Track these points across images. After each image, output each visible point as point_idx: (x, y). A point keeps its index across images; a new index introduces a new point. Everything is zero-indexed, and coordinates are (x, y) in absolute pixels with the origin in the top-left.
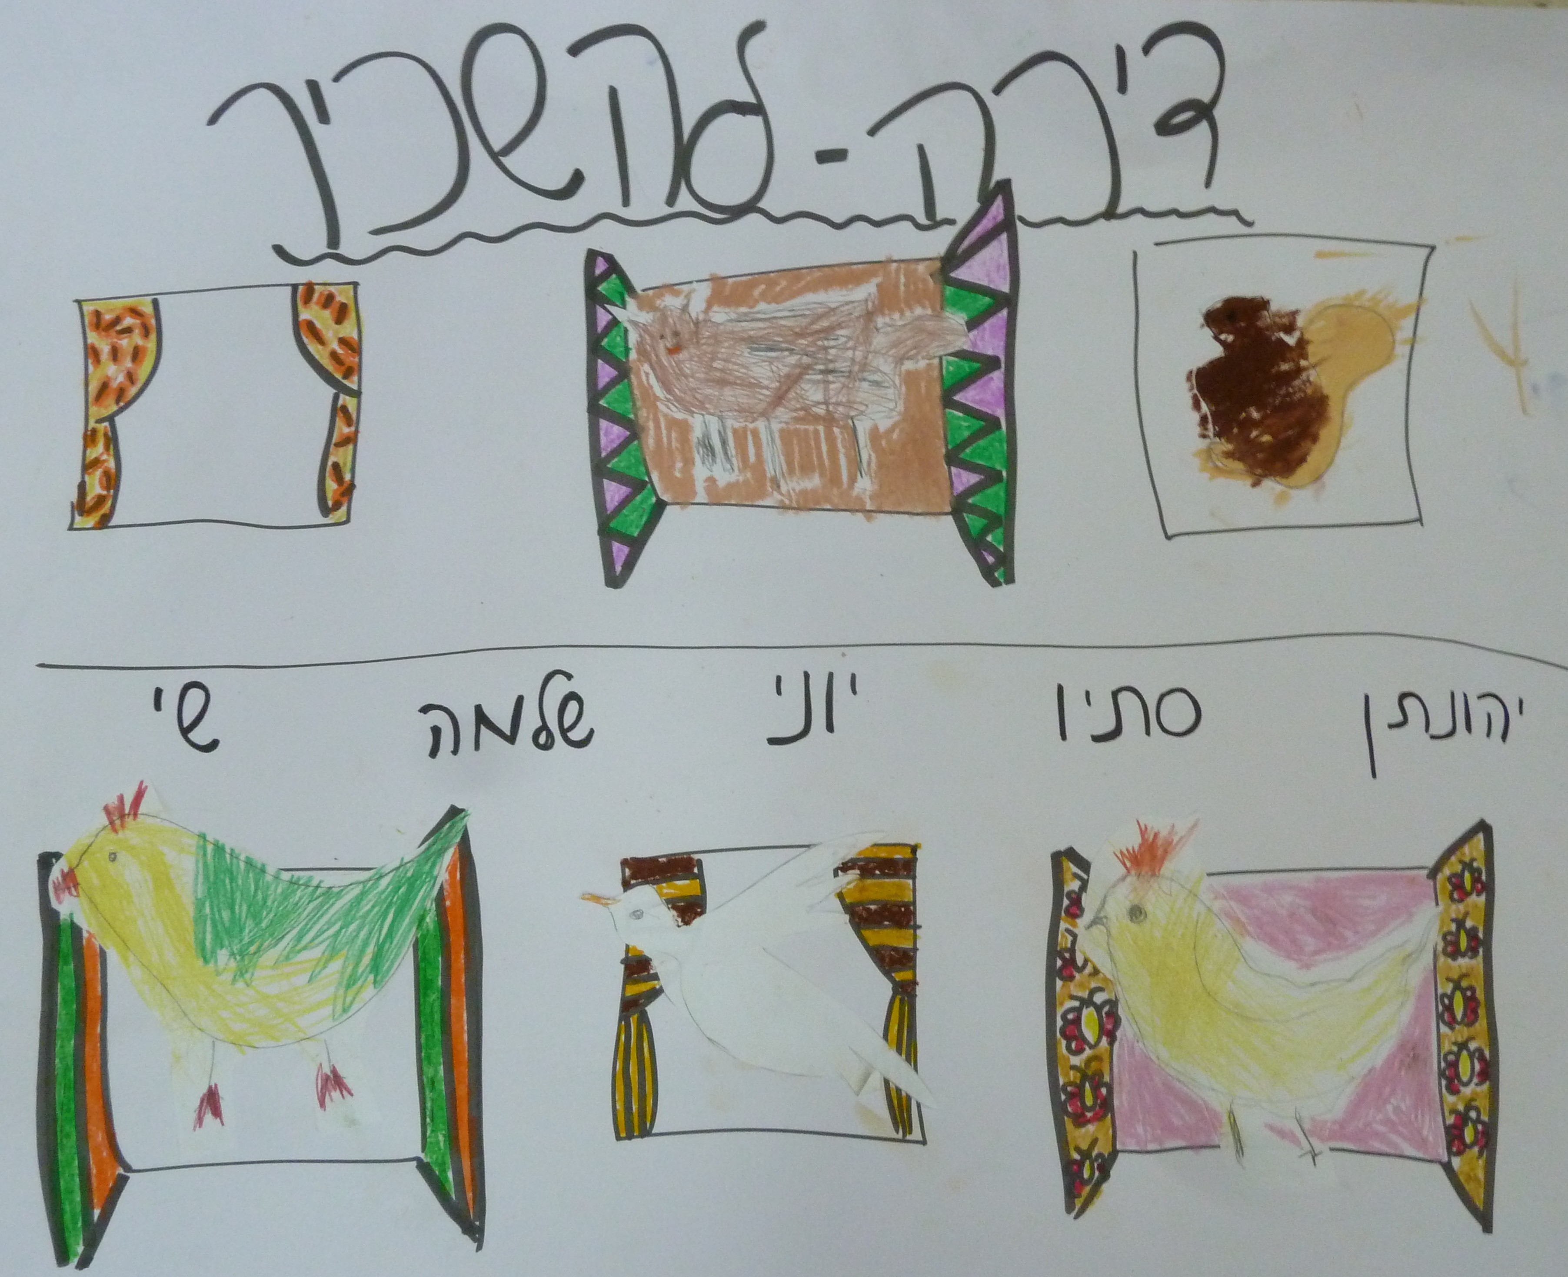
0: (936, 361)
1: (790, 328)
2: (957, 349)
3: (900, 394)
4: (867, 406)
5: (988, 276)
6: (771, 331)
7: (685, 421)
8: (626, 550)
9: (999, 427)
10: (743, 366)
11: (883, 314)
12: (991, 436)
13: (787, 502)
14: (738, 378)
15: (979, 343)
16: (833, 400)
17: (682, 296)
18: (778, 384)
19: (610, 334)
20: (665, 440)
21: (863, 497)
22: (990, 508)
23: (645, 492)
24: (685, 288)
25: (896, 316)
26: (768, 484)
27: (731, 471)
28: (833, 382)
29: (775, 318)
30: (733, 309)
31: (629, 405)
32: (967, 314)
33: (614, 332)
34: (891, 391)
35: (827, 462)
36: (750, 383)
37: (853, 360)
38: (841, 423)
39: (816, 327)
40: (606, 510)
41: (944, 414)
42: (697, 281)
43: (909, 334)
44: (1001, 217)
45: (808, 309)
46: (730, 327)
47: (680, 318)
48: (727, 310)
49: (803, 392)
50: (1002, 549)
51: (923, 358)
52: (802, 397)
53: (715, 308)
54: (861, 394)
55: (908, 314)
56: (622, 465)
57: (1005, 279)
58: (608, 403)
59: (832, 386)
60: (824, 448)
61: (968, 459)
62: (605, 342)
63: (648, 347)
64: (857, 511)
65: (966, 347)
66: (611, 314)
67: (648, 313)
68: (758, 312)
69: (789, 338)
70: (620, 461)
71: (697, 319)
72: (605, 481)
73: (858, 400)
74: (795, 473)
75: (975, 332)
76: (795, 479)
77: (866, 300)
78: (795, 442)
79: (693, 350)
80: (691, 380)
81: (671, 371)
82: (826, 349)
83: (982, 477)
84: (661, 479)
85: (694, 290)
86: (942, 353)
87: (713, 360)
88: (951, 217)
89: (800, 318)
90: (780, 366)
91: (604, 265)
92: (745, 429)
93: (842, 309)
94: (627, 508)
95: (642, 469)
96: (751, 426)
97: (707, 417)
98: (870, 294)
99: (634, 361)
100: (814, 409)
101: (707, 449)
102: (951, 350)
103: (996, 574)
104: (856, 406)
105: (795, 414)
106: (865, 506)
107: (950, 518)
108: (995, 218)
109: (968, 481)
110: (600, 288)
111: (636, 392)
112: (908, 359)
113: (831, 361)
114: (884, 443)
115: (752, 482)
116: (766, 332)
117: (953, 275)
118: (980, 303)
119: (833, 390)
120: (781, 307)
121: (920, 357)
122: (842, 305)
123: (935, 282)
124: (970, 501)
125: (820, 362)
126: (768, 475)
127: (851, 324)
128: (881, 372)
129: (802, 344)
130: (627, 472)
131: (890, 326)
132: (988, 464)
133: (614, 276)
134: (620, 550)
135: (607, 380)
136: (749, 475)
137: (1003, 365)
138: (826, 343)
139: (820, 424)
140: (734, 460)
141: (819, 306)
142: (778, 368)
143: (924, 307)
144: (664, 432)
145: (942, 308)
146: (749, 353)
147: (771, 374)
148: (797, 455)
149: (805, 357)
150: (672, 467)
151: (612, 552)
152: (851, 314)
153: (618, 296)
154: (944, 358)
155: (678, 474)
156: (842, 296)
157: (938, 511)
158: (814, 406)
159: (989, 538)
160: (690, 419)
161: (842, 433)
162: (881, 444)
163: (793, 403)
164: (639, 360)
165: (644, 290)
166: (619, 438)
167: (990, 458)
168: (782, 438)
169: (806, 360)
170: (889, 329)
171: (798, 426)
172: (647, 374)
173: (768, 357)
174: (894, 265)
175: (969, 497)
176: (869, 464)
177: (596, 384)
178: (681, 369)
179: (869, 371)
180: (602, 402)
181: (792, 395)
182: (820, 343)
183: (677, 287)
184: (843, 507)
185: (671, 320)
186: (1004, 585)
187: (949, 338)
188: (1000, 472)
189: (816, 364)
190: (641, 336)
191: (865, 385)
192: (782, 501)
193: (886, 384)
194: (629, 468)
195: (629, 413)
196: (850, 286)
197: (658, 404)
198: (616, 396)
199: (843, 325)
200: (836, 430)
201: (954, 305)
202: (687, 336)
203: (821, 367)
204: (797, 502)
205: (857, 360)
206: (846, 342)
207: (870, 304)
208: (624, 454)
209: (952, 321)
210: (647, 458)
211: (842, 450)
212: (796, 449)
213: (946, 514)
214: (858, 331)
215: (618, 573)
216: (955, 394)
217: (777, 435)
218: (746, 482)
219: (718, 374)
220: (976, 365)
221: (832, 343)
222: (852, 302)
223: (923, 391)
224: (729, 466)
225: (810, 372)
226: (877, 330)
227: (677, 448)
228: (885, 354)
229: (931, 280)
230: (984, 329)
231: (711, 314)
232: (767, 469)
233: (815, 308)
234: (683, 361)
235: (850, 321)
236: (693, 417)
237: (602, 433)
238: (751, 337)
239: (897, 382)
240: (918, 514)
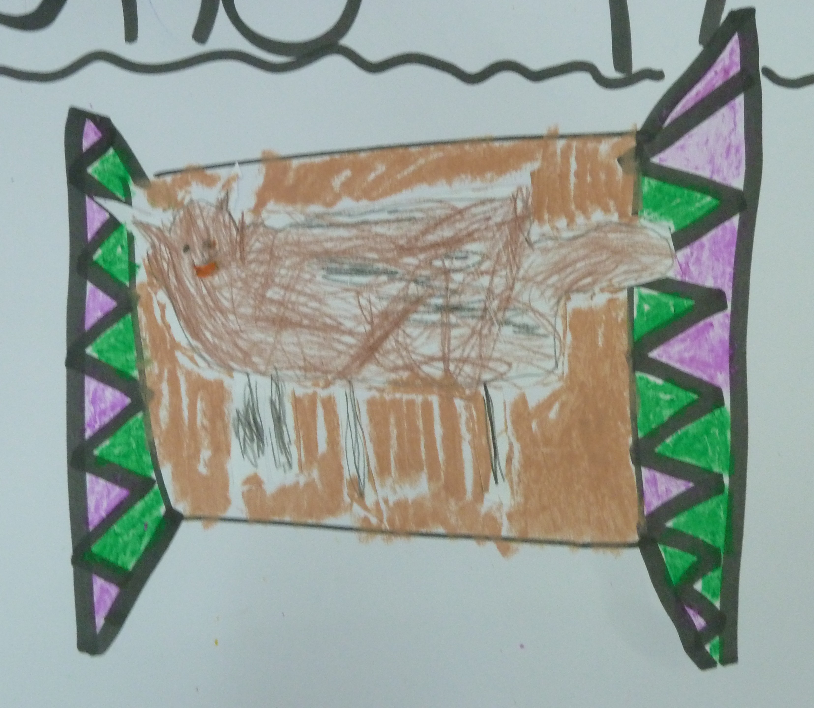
0: (623, 296)
1: (391, 239)
2: (656, 277)
3: (562, 345)
4: (510, 365)
5: (711, 161)
6: (359, 242)
7: (220, 384)
8: (114, 591)
9: (720, 402)
10: (313, 297)
11: (541, 220)
12: (708, 417)
13: (374, 521)
14: (306, 316)
15: (693, 269)
16: (457, 354)
17: (219, 185)
18: (368, 327)
19: (106, 243)
20: (186, 413)
21: (497, 515)
22: (701, 537)
23: (149, 497)
24: (223, 173)
25: (562, 223)
26: (345, 490)
27: (287, 467)
28: (457, 326)
29: (365, 223)
30: (299, 206)
31: (133, 356)
32: (675, 223)
33: (112, 240)
34: (550, 341)
35: (441, 456)
36: (325, 324)
37: (490, 291)
38: (468, 392)
39: (431, 238)
40: (87, 523)
41: (633, 381)
42: (242, 163)
43: (582, 252)
44: (736, 69)
45: (421, 210)
46: (294, 235)
47: (215, 220)
48: (290, 208)
49: (408, 341)
50: (717, 604)
51: (602, 290)
52: (406, 349)
53: (271, 205)
54: (499, 346)
55: (580, 220)
56: (117, 451)
57: (737, 168)
58: (100, 352)
59: (455, 332)
60: (438, 431)
61: (668, 454)
62: (98, 255)
63: (165, 266)
64: (487, 538)
65: (671, 274)
66: (107, 211)
67: (164, 210)
68: (340, 214)
69: (389, 255)
70: (113, 445)
71: (242, 221)
72: (89, 477)
73: (496, 355)
74: (390, 473)
75: (687, 251)
76: (389, 482)
77: (514, 199)
78: (392, 420)
79: (235, 270)
80: (231, 317)
81: (200, 302)
82: (446, 272)
83: (691, 485)
84: (176, 476)
85: (236, 178)
86: (632, 283)
87: (266, 286)
88: (656, 66)
89: (407, 223)
90: (373, 299)
91: (96, 134)
92: (313, 398)
93: (475, 210)
94: (120, 522)
95: (147, 459)
96: (323, 393)
97: (254, 378)
98: (520, 189)
99: (142, 285)
100: (426, 369)
101: (251, 430)
102: (647, 278)
103: (708, 648)
104: (492, 364)
105: (393, 376)
106: (500, 530)
107: (637, 552)
108: (726, 71)
109: (668, 491)
110: (90, 170)
111: (145, 335)
112: (578, 291)
113: (455, 292)
114: (534, 426)
115: (320, 486)
116: (350, 244)
117: (655, 160)
118: (697, 205)
119: (455, 338)
120: (378, 204)
121: (597, 289)
122: (475, 205)
123: (626, 172)
124: (670, 524)
125: (438, 293)
126: (346, 475)
127: (490, 234)
128: (534, 311)
129: (409, 265)
130: (124, 463)
131: (551, 238)
132: (702, 464)
133: (111, 151)
134: (103, 590)
135: (99, 314)
136: (315, 474)
137: (729, 304)
138: (447, 263)
139: (432, 393)
140: (293, 449)
141: (439, 205)
142: (370, 301)
143: (606, 210)
144: (185, 401)
145: (635, 213)
146: (324, 277)
147: (358, 311)
148: (394, 442)
149: (413, 286)
150: (196, 455)
151: (92, 594)
152: (488, 219)
153: (117, 182)
154: (635, 290)
155: (202, 469)
156: (473, 190)
157: (618, 539)
158: (426, 363)
159: (698, 586)
160: (227, 381)
161: (467, 408)
162: (531, 428)
163: (392, 357)
164: (151, 284)
165: (158, 175)
166: (113, 407)
167: (704, 453)
168: (372, 414)
169: (413, 289)
170: (550, 244)
171: (398, 396)
172: (163, 308)
173: (354, 284)
174: (561, 144)
175: (668, 518)
176: (509, 460)
177: (82, 320)
178: (216, 301)
179: (515, 309)
180: (90, 351)
181: (390, 344)
182: (438, 263)
183: (209, 172)
184: (464, 531)
185: (200, 223)
186: (719, 666)
187: (646, 260)
188: (719, 477)
189: (431, 296)
190: (153, 246)
191: (507, 331)
192: (366, 519)
193: (541, 331)
194: (126, 456)
195: (132, 368)
196: (489, 175)
197: (178, 354)
198: (112, 340)
199: (476, 235)
200: (459, 403)
201: (656, 208)
202: (225, 249)
203: (440, 301)
204: (391, 521)
205: (497, 291)
206: (480, 263)
207: (520, 205)
208: (120, 435)
209: (651, 233)
210: (157, 442)
211: (466, 436)
212: (394, 432)
213: (631, 545)
214: (501, 246)
215: (98, 630)
216: (653, 347)
217: (363, 408)
218: (310, 485)
219: (274, 309)
220: (687, 303)
221: (457, 264)
222: (491, 201)
223: (600, 342)
224: (283, 459)
225: (421, 308)
226: (531, 245)
227: (204, 427)
228: (541, 283)
229: (619, 166)
230: (702, 246)
231: (264, 214)
232: (344, 463)
233: (432, 209)
234: (220, 288)
235: (487, 228)
236: (231, 376)
237: (87, 399)
238: (327, 252)
239: (560, 328)
240: (586, 545)
